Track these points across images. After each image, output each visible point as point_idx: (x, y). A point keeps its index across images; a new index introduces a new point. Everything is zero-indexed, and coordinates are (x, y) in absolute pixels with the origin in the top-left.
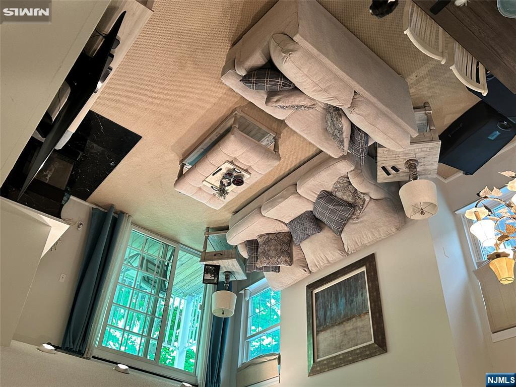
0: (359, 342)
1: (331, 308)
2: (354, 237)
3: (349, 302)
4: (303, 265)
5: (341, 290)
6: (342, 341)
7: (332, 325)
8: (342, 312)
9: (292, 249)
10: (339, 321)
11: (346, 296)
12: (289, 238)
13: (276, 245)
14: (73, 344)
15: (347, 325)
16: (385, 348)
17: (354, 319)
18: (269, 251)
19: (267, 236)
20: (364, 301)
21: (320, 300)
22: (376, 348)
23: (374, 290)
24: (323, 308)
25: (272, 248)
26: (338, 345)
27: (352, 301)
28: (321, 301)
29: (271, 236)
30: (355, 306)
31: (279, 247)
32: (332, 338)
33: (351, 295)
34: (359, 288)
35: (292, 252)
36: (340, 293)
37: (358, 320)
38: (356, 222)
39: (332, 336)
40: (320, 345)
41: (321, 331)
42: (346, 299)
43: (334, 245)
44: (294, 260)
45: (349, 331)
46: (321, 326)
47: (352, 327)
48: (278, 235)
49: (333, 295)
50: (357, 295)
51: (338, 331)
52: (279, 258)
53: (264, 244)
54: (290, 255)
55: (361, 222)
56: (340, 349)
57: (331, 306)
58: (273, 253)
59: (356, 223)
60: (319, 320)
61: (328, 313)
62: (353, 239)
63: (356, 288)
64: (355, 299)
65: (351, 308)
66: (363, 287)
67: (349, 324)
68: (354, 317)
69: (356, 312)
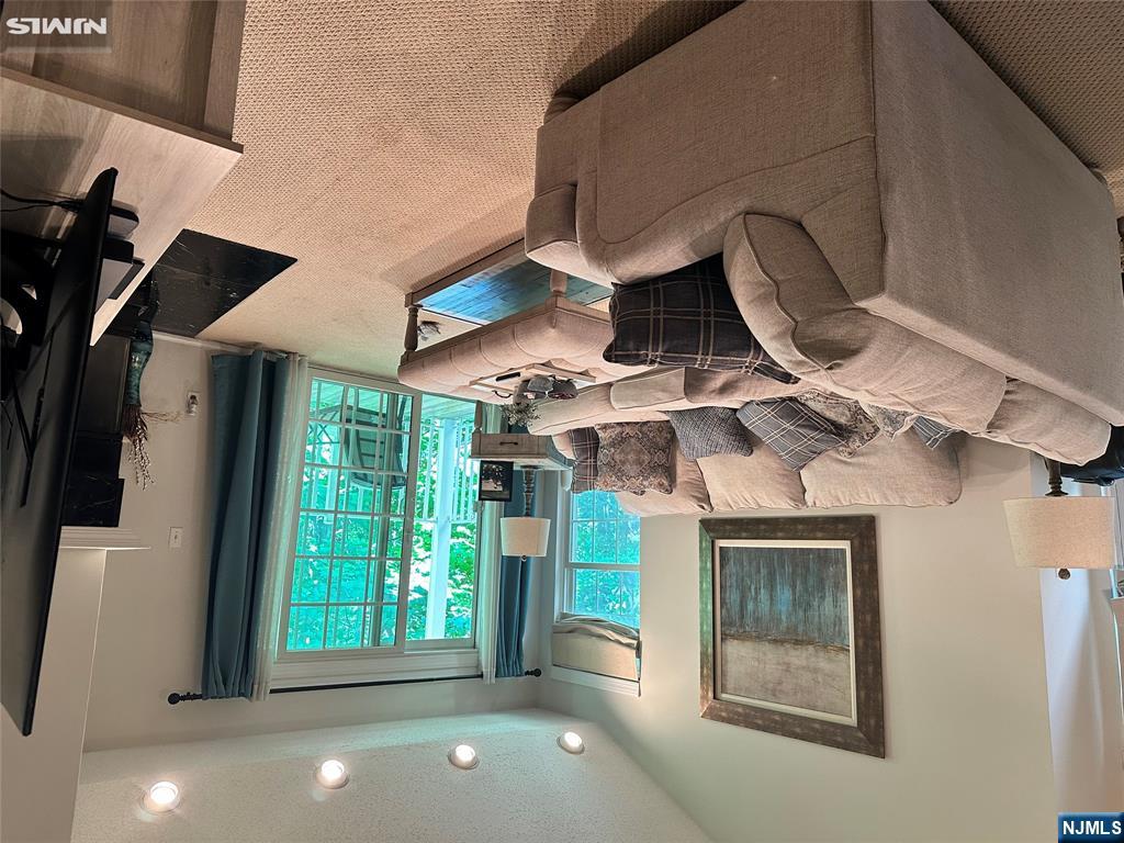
0: (819, 703)
1: (756, 599)
2: (835, 489)
3: (801, 604)
4: (700, 496)
5: (784, 567)
6: (780, 683)
7: (758, 637)
8: (784, 618)
9: (674, 458)
10: (774, 634)
11: (794, 587)
12: (669, 436)
13: (641, 452)
14: (225, 685)
15: (793, 653)
16: (882, 750)
17: (811, 648)
18: (623, 463)
19: (619, 429)
20: (839, 621)
21: (732, 567)
22: (860, 740)
23: (867, 607)
24: (738, 587)
25: (631, 457)
26: (770, 686)
27: (809, 605)
28: (734, 571)
29: (627, 430)
30: (816, 619)
31: (646, 458)
32: (756, 664)
33: (806, 590)
34: (829, 584)
35: (674, 466)
36: (781, 575)
37: (821, 654)
38: (845, 459)
39: (758, 660)
40: (729, 665)
41: (733, 637)
42: (794, 594)
43: (778, 486)
44: (679, 480)
45: (797, 669)
46: (731, 624)
47: (804, 663)
48: (645, 429)
49: (764, 571)
50: (823, 598)
51: (770, 656)
52: (646, 478)
53: (613, 444)
54: (669, 472)
55: (859, 465)
56: (775, 694)
57: (756, 593)
58: (631, 469)
59: (845, 463)
60: (728, 611)
61: (750, 606)
62: (833, 491)
63: (821, 582)
64: (816, 604)
65: (806, 620)
66: (839, 586)
67: (798, 653)
68: (810, 642)
69: (816, 635)
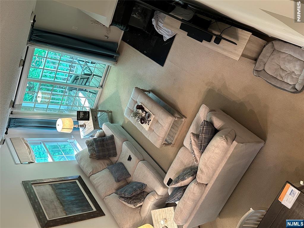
7: (56, 193)
8: (66, 199)
10: (60, 197)
11: (76, 200)
14: (35, 35)
15: (57, 202)
17: (62, 207)
21: (72, 185)
26: (44, 198)
27: (73, 204)
30: (71, 207)
32: (48, 194)
33: (77, 203)
34: (82, 208)
36: (77, 197)
41: (52, 187)
45: (53, 204)
46: (55, 186)
47: (56, 205)
49: (75, 192)
51: (53, 197)
56: (42, 200)
57: (68, 191)
60: (59, 185)
61: (64, 190)
64: (75, 206)
65: (69, 204)
69: (66, 207)
